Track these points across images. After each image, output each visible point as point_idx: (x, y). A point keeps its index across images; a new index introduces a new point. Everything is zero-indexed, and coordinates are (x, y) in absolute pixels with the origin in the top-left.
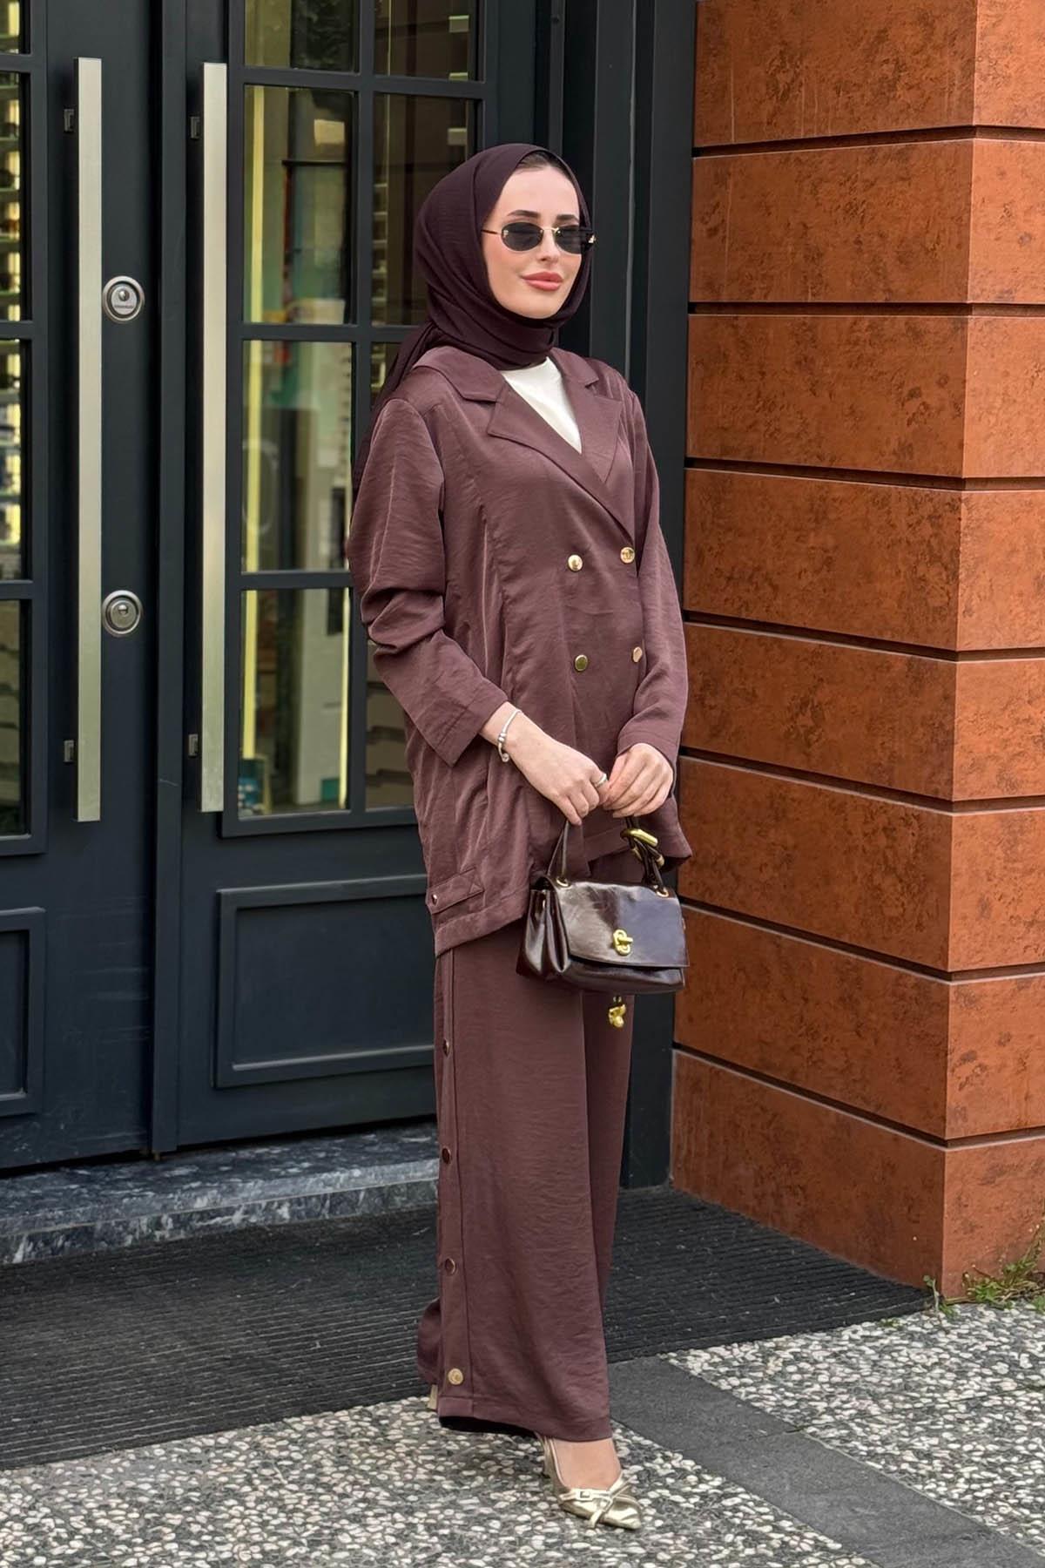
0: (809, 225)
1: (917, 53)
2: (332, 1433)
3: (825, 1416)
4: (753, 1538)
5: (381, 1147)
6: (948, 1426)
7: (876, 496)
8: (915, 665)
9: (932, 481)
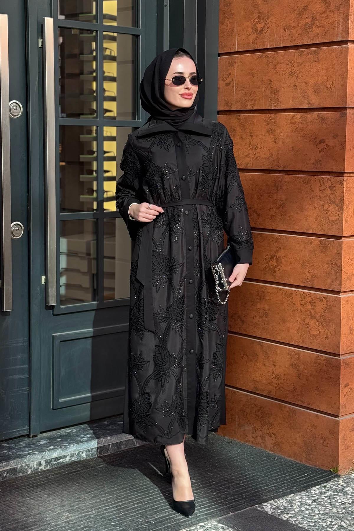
0: (272, 80)
1: (322, 13)
3: (328, 529)
7: (305, 179)
8: (324, 242)
9: (329, 174)
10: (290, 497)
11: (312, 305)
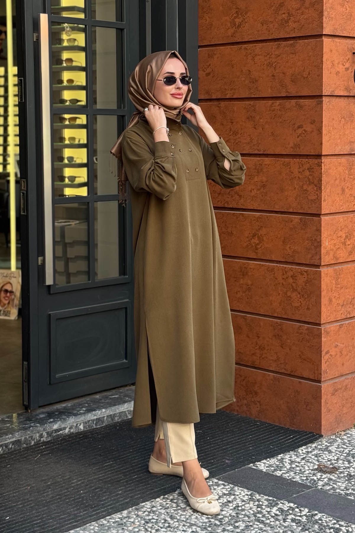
0: (251, 71)
1: (298, 10)
5: (105, 401)
7: (284, 162)
8: (304, 220)
9: (307, 156)
10: (281, 457)
11: (293, 279)
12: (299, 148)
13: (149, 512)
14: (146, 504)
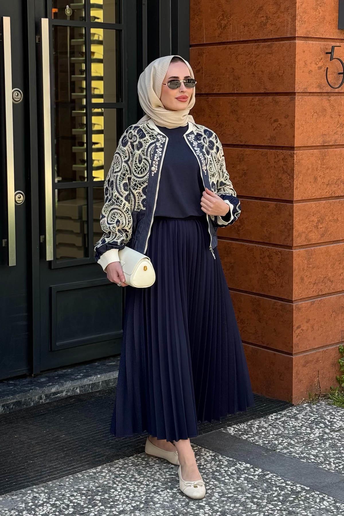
0: (235, 69)
1: (274, 14)
2: (131, 465)
3: (279, 446)
4: (282, 489)
5: (102, 367)
6: (317, 446)
7: (262, 153)
8: (278, 205)
9: (282, 148)
10: (250, 422)
11: (269, 259)
12: (275, 140)
13: (121, 468)
14: (120, 461)
